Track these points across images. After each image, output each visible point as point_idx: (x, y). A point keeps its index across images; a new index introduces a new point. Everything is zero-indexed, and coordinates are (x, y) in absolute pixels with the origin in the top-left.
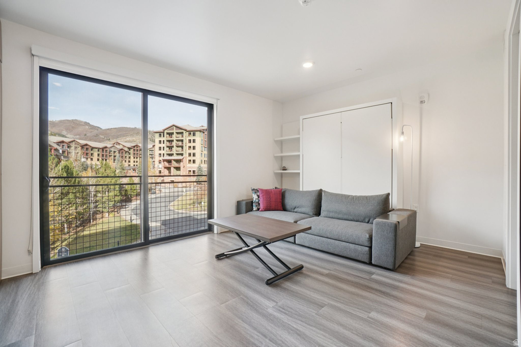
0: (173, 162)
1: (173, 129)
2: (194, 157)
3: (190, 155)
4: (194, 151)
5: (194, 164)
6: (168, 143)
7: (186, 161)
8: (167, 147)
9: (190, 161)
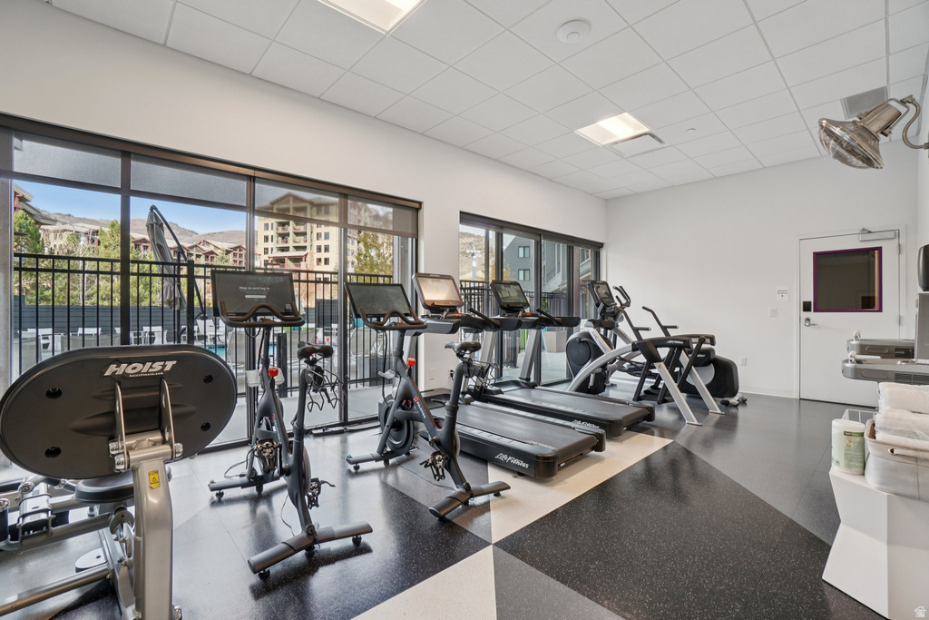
0: (287, 261)
1: (288, 202)
2: (327, 253)
3: (319, 249)
4: (326, 242)
5: (327, 266)
6: (280, 228)
7: (312, 260)
8: (280, 235)
9: (319, 260)
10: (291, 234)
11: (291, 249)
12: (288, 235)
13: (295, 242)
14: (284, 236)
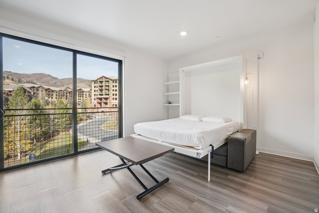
0: (103, 99)
1: (103, 79)
2: (116, 96)
3: (113, 95)
4: (116, 92)
5: (116, 101)
6: (100, 87)
7: (111, 99)
8: (99, 90)
9: (113, 98)
10: (104, 90)
11: (104, 95)
12: (103, 90)
13: (105, 92)
14: (101, 90)
